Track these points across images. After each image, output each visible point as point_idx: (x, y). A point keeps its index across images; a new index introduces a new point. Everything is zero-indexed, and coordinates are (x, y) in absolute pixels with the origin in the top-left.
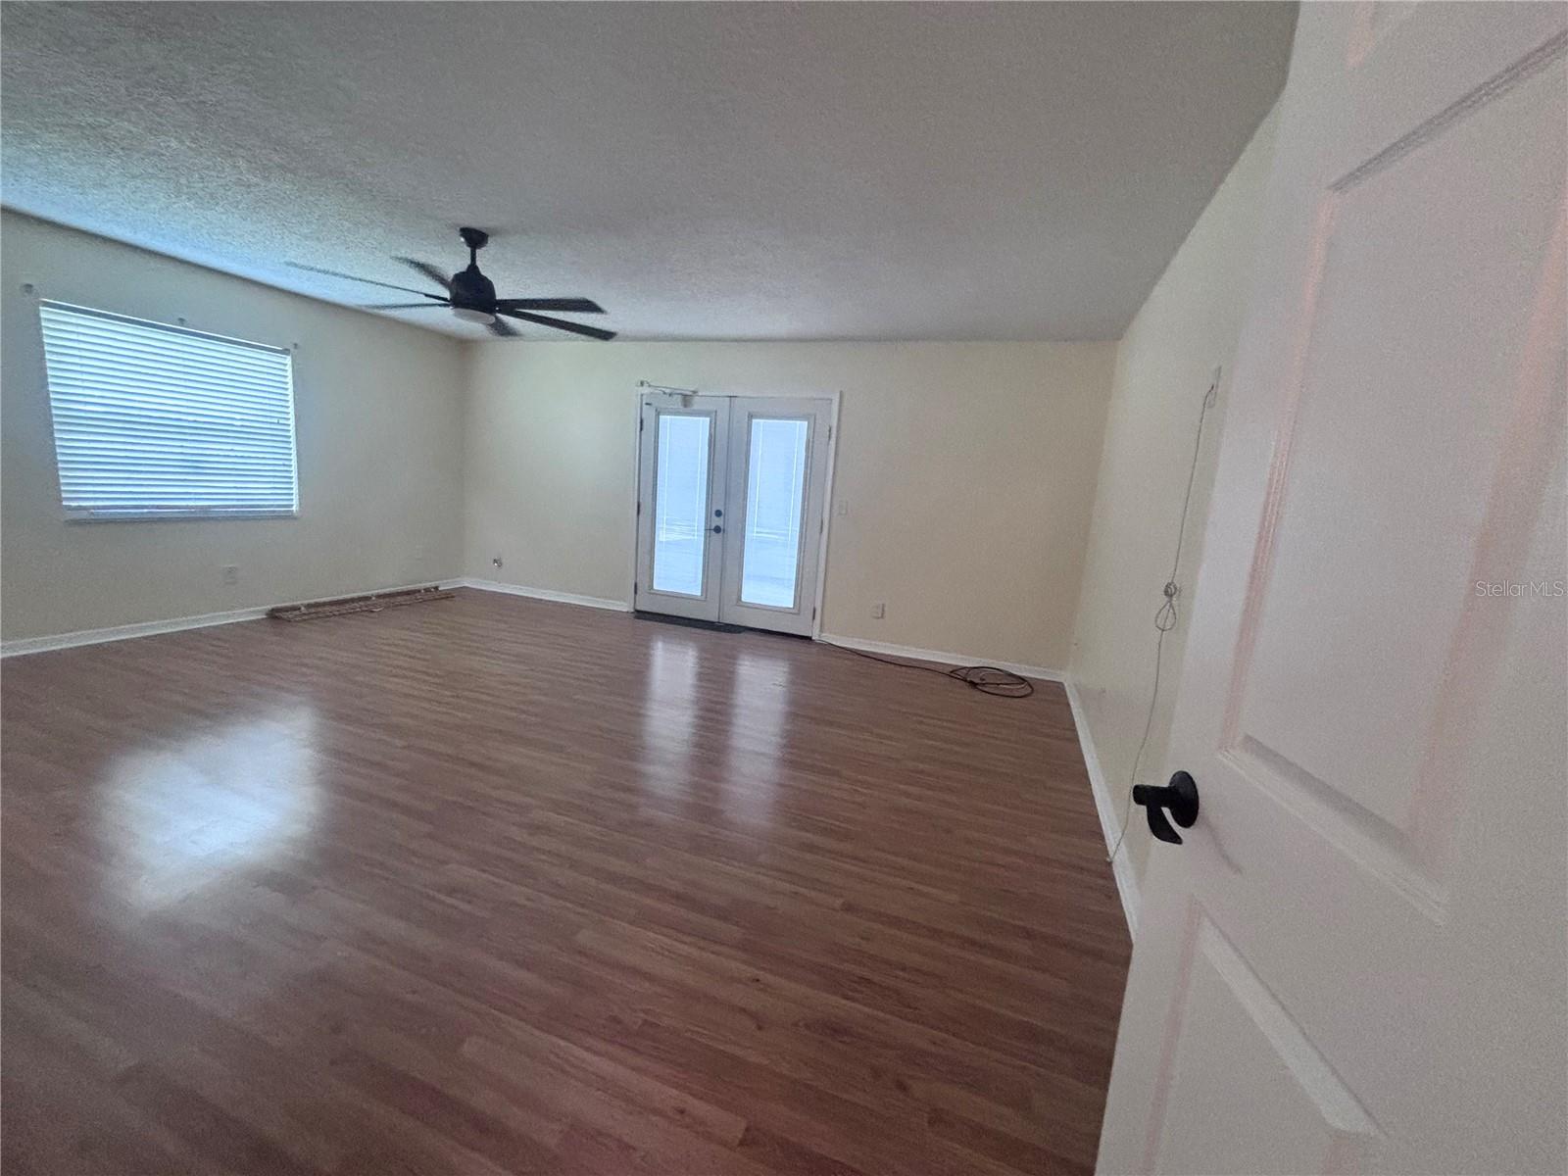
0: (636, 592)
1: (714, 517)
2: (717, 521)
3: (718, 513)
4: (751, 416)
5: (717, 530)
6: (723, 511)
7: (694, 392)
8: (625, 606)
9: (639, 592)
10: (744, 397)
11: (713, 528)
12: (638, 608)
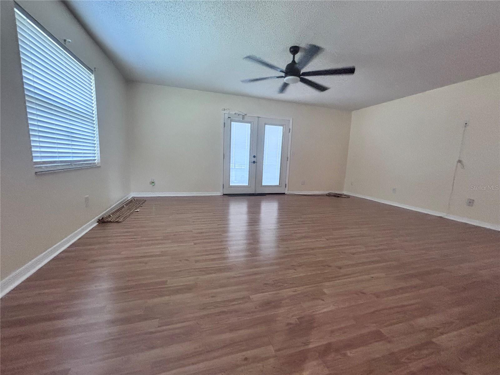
0: (223, 188)
1: (253, 158)
2: (254, 159)
3: (254, 157)
4: (265, 124)
5: (254, 162)
6: (256, 156)
7: (246, 114)
8: (219, 194)
9: (224, 188)
10: (262, 118)
11: (252, 162)
12: (224, 193)
